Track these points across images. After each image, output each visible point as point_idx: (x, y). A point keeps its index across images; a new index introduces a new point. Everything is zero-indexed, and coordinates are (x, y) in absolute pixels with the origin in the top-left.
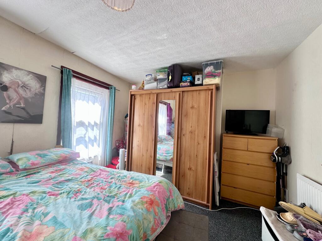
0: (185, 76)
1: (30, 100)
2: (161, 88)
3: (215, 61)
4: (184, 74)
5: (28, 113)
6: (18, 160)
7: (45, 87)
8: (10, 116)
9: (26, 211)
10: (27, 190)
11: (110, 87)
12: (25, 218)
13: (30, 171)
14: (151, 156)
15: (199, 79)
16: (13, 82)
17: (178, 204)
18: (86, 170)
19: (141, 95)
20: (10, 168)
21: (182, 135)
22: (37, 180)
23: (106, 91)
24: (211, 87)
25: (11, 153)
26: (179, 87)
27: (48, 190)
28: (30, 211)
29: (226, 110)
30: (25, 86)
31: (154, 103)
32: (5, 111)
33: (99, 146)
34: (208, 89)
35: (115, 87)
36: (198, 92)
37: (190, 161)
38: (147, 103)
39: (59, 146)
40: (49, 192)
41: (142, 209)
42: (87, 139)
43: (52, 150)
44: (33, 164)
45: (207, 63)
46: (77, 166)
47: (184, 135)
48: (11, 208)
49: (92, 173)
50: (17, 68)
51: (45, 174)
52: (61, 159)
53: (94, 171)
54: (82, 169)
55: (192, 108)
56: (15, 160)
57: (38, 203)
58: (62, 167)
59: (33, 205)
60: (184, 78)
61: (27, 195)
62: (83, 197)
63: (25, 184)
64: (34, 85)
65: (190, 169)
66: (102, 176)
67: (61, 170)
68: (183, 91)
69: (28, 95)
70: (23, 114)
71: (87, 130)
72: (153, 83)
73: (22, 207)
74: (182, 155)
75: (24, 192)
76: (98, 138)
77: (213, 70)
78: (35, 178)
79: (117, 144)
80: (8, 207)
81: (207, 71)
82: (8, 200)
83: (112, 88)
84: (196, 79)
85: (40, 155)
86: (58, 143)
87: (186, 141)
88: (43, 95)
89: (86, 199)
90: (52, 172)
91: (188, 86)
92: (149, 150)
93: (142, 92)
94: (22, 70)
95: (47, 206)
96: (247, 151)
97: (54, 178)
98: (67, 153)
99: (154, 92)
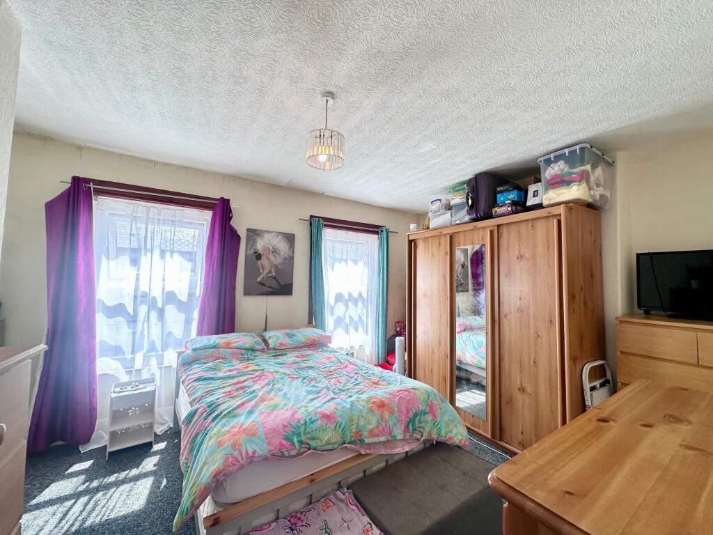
0: (501, 192)
1: (280, 267)
2: (458, 222)
3: (567, 151)
4: (499, 189)
5: (278, 283)
6: (269, 338)
7: (293, 248)
8: (263, 287)
9: (268, 384)
10: (273, 369)
11: (379, 230)
12: (266, 389)
13: (279, 351)
14: (446, 355)
15: (536, 193)
16: (266, 249)
17: (450, 434)
18: (334, 359)
19: (425, 239)
20: (263, 346)
21: (502, 316)
22: (283, 362)
23: (374, 238)
24: (555, 210)
25: (265, 330)
26: (491, 217)
27: (288, 372)
28: (271, 385)
29: (638, 255)
30: (275, 251)
31: (446, 253)
32: (259, 282)
33: (367, 334)
34: (549, 215)
35: (387, 227)
36: (530, 224)
37: (521, 372)
38: (436, 253)
39: (311, 325)
40: (289, 375)
41: (364, 407)
42: (347, 321)
43: (301, 330)
44: (281, 344)
45: (547, 157)
46: (325, 354)
47: (505, 316)
48: (259, 380)
49: (339, 364)
50: (268, 232)
51: (291, 358)
52: (309, 342)
53: (341, 362)
54: (328, 358)
55: (519, 259)
56: (267, 338)
57: (278, 381)
58: (309, 352)
59: (274, 382)
60: (500, 198)
61: (272, 373)
62: (316, 385)
63: (272, 363)
64: (283, 246)
65: (522, 390)
66: (347, 369)
67: (307, 356)
68: (498, 226)
69: (277, 260)
70: (274, 284)
71: (347, 307)
72: (444, 214)
73: (266, 381)
74: (504, 358)
75: (270, 370)
76: (364, 319)
77: (566, 169)
78: (281, 359)
79: (398, 329)
80: (257, 378)
81: (549, 174)
82: (258, 373)
83: (382, 232)
84: (530, 194)
85: (287, 335)
86: (310, 322)
87: (511, 327)
88: (292, 258)
89: (317, 387)
90: (298, 357)
91: (509, 214)
92: (443, 343)
93: (427, 234)
94: (272, 232)
95: (283, 385)
96: (698, 365)
97: (297, 363)
98: (316, 335)
99: (445, 231)
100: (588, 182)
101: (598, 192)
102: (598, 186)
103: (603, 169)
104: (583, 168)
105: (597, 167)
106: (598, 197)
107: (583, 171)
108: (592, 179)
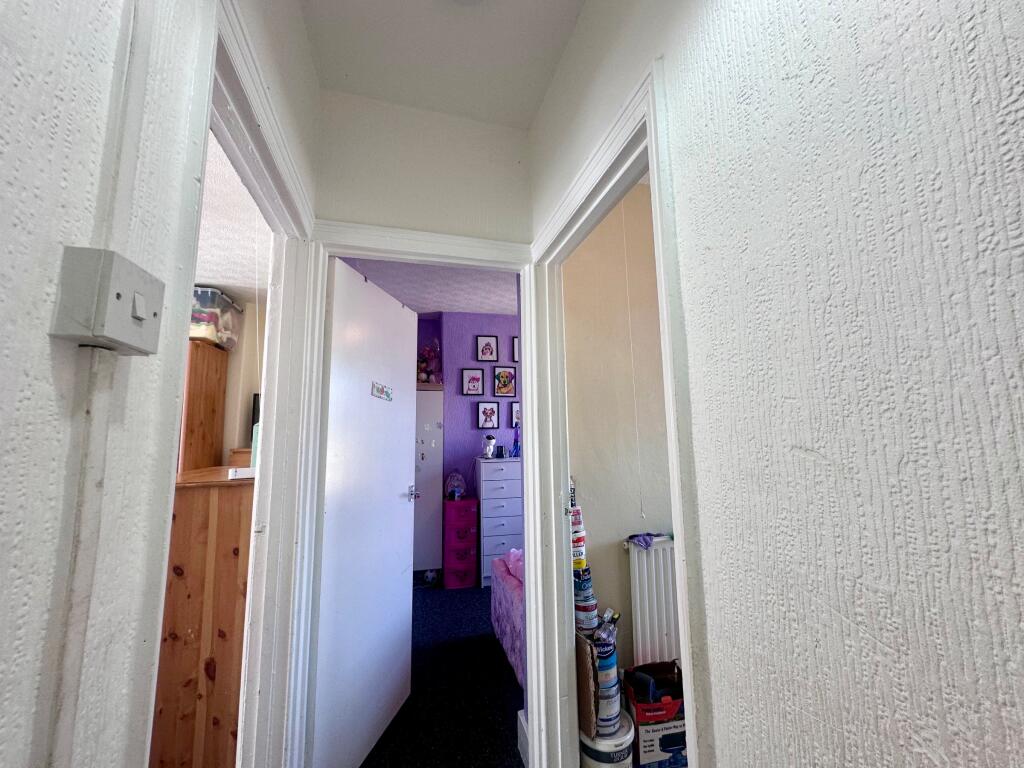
3: (199, 290)
100: (216, 324)
101: (225, 335)
102: (226, 329)
103: (232, 314)
104: (212, 310)
105: (226, 312)
106: (225, 340)
107: (212, 313)
108: (221, 322)
